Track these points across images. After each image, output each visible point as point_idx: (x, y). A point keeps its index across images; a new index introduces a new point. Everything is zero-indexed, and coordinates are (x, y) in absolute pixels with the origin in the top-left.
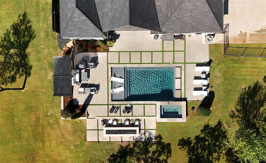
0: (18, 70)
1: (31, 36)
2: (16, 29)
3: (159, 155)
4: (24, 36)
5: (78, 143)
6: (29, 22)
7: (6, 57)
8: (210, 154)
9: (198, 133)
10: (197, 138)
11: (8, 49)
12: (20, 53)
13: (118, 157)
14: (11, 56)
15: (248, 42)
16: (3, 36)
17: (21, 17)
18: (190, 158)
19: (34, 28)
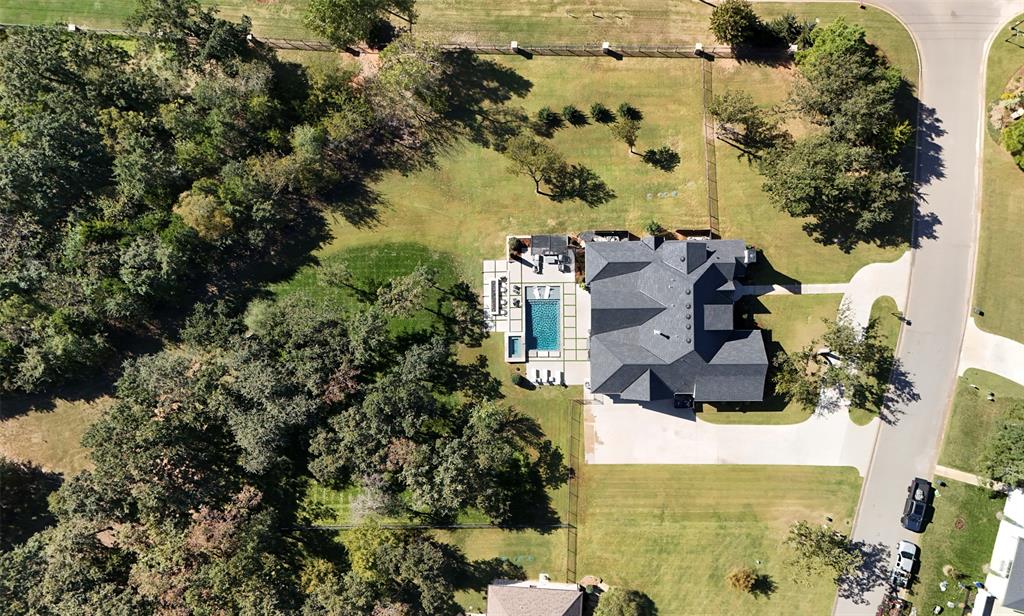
0: (557, 187)
1: (592, 204)
2: (600, 187)
3: (469, 336)
4: (592, 196)
5: (482, 251)
6: (607, 201)
7: (571, 174)
8: (471, 387)
9: (493, 375)
10: (488, 374)
11: (579, 177)
12: (575, 191)
13: (467, 292)
14: (572, 181)
15: (585, 423)
16: (592, 172)
17: (611, 193)
18: (467, 367)
19: (601, 206)
